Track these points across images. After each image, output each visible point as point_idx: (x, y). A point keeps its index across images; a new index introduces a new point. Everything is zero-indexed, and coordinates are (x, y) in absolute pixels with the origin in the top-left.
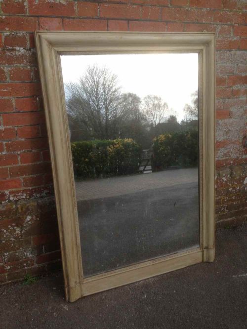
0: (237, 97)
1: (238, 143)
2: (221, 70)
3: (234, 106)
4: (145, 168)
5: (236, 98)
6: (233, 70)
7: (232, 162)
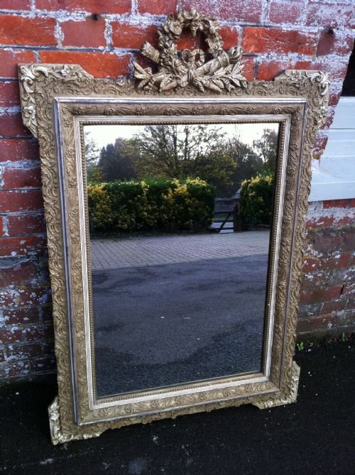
4: (223, 225)
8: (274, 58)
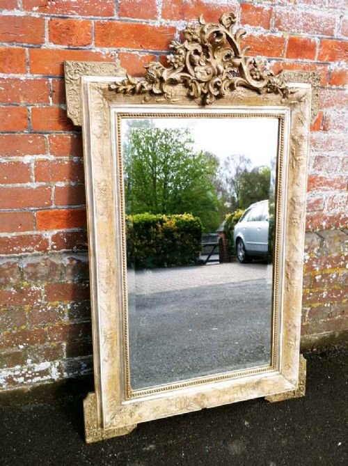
0: (340, 87)
1: (339, 186)
2: (306, 25)
3: (333, 105)
4: (209, 257)
5: (338, 89)
6: (331, 27)
7: (324, 224)
8: (344, 67)
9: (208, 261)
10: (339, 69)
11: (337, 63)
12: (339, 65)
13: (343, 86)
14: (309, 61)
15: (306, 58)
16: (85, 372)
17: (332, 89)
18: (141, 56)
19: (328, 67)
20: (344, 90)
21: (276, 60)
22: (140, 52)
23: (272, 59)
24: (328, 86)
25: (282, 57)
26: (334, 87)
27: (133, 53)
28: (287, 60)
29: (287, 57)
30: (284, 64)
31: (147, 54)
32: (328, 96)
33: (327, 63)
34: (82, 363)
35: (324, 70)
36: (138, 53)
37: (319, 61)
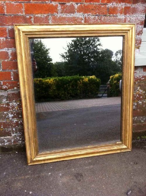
5: (114, 16)
8: (115, 5)
9: (102, 96)
10: (113, 6)
11: (112, 4)
12: (112, 5)
13: (116, 14)
14: (97, 3)
15: (95, 2)
16: (7, 144)
17: (110, 16)
18: (16, 4)
19: (107, 6)
20: (117, 16)
21: (80, 3)
22: (15, 2)
23: (78, 3)
24: (108, 15)
25: (83, 2)
26: (111, 15)
27: (12, 3)
28: (86, 3)
29: (85, 2)
30: (84, 5)
31: (18, 3)
32: (109, 20)
33: (106, 4)
34: (5, 140)
35: (105, 7)
36: (14, 3)
37: (102, 3)
